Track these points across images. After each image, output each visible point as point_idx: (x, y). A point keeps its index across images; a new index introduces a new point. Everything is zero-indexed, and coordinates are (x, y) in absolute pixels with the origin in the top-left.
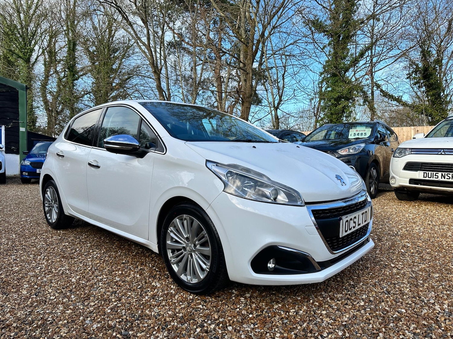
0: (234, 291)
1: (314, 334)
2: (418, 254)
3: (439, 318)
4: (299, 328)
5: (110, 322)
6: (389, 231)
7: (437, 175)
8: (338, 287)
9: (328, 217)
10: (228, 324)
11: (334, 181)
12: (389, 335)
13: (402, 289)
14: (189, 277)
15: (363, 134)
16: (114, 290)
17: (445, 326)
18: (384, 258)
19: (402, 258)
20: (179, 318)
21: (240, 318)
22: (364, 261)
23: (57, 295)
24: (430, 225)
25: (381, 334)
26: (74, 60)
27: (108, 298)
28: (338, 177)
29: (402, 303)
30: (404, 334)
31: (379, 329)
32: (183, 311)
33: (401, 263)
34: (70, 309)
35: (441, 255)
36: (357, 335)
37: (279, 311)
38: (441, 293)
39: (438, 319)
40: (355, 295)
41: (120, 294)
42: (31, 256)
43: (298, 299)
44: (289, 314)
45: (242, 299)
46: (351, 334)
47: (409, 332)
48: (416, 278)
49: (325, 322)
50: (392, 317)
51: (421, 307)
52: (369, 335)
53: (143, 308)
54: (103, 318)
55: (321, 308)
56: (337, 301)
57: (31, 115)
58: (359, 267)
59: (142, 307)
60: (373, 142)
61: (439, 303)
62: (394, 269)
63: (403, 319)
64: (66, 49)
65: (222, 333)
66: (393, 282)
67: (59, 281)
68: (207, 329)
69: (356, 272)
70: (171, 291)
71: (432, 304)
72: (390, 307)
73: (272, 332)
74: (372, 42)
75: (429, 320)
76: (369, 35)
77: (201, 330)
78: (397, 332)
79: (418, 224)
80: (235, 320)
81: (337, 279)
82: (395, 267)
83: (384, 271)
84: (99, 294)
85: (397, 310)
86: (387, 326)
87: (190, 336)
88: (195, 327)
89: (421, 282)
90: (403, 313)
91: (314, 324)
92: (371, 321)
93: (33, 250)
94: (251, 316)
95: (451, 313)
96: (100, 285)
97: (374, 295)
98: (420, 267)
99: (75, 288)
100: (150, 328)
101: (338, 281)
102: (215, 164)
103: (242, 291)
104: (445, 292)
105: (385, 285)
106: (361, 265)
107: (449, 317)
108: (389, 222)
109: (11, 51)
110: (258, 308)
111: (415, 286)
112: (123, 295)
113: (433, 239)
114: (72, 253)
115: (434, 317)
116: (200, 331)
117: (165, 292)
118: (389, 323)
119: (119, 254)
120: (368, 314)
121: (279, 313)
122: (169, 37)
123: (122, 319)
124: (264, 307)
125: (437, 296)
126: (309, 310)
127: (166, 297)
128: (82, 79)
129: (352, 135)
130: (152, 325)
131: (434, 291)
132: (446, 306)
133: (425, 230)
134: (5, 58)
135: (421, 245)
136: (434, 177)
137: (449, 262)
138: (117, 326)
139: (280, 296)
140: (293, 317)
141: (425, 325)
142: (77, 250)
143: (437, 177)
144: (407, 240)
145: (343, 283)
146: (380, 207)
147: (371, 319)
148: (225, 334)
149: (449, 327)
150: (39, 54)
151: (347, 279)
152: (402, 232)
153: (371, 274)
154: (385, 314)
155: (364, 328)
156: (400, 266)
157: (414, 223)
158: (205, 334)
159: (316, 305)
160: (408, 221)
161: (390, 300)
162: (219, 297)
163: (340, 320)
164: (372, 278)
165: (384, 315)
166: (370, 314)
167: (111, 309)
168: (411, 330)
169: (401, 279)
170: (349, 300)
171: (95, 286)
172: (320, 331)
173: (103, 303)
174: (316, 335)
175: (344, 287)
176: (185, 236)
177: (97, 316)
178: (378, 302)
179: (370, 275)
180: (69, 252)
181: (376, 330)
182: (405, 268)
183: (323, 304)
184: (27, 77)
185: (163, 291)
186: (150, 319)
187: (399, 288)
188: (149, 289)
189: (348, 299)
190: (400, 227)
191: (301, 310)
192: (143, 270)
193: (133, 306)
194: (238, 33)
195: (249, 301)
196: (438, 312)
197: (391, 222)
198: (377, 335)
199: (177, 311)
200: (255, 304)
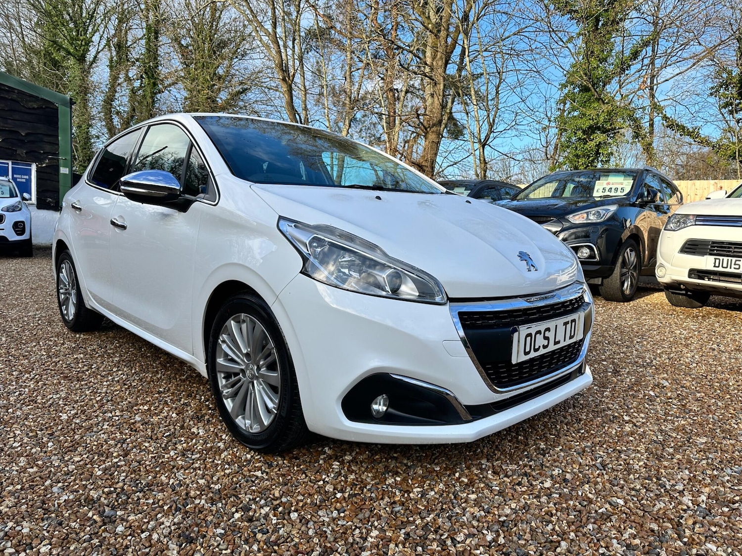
0: (326, 449)
1: (442, 535)
2: (679, 401)
3: (684, 519)
4: (418, 522)
5: (92, 493)
6: (636, 357)
7: (737, 263)
8: (514, 452)
9: (491, 327)
10: (293, 508)
11: (512, 263)
12: (579, 545)
13: (631, 462)
14: (248, 422)
15: (619, 190)
16: (124, 437)
17: (691, 536)
18: (615, 405)
19: (647, 406)
20: (213, 493)
21: (317, 498)
22: (577, 409)
23: (26, 440)
24: (714, 350)
25: (563, 543)
26: (156, 59)
27: (108, 450)
28: (523, 256)
29: (622, 488)
30: (609, 545)
31: (564, 533)
32: (226, 480)
33: (643, 415)
34: (37, 465)
35: (720, 404)
36: (519, 542)
37: (393, 490)
38: (703, 473)
39: (681, 520)
40: (540, 467)
41: (130, 445)
42: (14, 373)
43: (436, 469)
44: (408, 495)
45: (336, 465)
46: (509, 539)
47: (619, 544)
48: (663, 444)
49: (468, 515)
50: (596, 511)
51: (655, 497)
52: (541, 544)
53: (159, 471)
54: (84, 485)
55: (471, 488)
56: (505, 477)
57: (85, 149)
58: (565, 418)
59: (158, 469)
60: (634, 203)
61: (692, 491)
62: (627, 425)
63: (614, 518)
64: (143, 42)
65: (276, 523)
66: (618, 448)
67: (39, 416)
68: (253, 515)
69: (556, 427)
70: (219, 444)
71: (680, 492)
72: (597, 493)
73: (365, 528)
74: (655, 31)
75: (664, 522)
76: (650, 19)
77: (242, 516)
78: (596, 541)
79: (692, 348)
80: (309, 501)
81: (517, 438)
82: (630, 421)
83: (609, 428)
84: (96, 443)
85: (609, 499)
86: (581, 529)
87: (217, 525)
88: (234, 510)
89: (671, 450)
90: (620, 506)
91: (448, 517)
92: (554, 519)
93: (22, 365)
94: (339, 495)
95: (710, 511)
96: (105, 427)
97: (575, 470)
98: (676, 423)
99: (61, 430)
100: (156, 507)
101: (518, 442)
102: (293, 225)
103: (342, 450)
104: (709, 472)
105: (601, 453)
106: (571, 415)
107: (704, 518)
108: (641, 342)
109: (55, 42)
110: (357, 481)
111: (656, 458)
112: (135, 447)
113: (713, 375)
114: (83, 372)
115: (675, 517)
116: (239, 518)
117: (208, 445)
118: (586, 525)
119: (159, 376)
120: (551, 505)
121: (392, 492)
122: (307, 20)
123: (115, 489)
124: (368, 480)
125: (692, 479)
126: (447, 490)
127: (206, 455)
128: (169, 91)
129: (599, 191)
130: (161, 503)
131: (689, 469)
132: (703, 498)
133: (703, 358)
134: (48, 54)
135: (688, 384)
136: (733, 266)
137: (733, 418)
138: (102, 499)
139: (405, 462)
140: (413, 502)
141: (653, 531)
142: (93, 367)
143: (737, 267)
144: (666, 375)
145: (526, 445)
146: (634, 316)
147: (556, 514)
148: (281, 526)
149: (698, 538)
150: (100, 48)
151: (537, 438)
152: (659, 361)
153: (583, 431)
154: (585, 506)
155: (536, 530)
156: (641, 420)
157: (687, 346)
158: (246, 523)
159: (463, 481)
160: (676, 343)
161: (603, 480)
162: (297, 458)
163: (496, 513)
164: (582, 438)
165: (582, 508)
166: (555, 504)
167: (105, 470)
168: (623, 538)
169: (635, 443)
170: (526, 476)
171: (95, 429)
172: (454, 530)
173: (96, 458)
174: (443, 538)
175: (526, 453)
176: (245, 351)
177: (75, 480)
178: (578, 483)
179: (579, 432)
180: (79, 370)
181: (558, 535)
182: (648, 424)
183: (478, 481)
184: (80, 86)
185: (205, 443)
186: (162, 491)
187: (625, 460)
188: (182, 439)
189: (526, 474)
190: (659, 352)
191: (432, 490)
192: (187, 405)
193: (144, 466)
194: (424, 13)
195: (346, 468)
196: (685, 507)
197: (645, 343)
198: (557, 544)
199: (215, 479)
200: (356, 474)
